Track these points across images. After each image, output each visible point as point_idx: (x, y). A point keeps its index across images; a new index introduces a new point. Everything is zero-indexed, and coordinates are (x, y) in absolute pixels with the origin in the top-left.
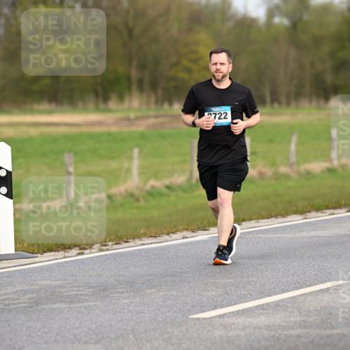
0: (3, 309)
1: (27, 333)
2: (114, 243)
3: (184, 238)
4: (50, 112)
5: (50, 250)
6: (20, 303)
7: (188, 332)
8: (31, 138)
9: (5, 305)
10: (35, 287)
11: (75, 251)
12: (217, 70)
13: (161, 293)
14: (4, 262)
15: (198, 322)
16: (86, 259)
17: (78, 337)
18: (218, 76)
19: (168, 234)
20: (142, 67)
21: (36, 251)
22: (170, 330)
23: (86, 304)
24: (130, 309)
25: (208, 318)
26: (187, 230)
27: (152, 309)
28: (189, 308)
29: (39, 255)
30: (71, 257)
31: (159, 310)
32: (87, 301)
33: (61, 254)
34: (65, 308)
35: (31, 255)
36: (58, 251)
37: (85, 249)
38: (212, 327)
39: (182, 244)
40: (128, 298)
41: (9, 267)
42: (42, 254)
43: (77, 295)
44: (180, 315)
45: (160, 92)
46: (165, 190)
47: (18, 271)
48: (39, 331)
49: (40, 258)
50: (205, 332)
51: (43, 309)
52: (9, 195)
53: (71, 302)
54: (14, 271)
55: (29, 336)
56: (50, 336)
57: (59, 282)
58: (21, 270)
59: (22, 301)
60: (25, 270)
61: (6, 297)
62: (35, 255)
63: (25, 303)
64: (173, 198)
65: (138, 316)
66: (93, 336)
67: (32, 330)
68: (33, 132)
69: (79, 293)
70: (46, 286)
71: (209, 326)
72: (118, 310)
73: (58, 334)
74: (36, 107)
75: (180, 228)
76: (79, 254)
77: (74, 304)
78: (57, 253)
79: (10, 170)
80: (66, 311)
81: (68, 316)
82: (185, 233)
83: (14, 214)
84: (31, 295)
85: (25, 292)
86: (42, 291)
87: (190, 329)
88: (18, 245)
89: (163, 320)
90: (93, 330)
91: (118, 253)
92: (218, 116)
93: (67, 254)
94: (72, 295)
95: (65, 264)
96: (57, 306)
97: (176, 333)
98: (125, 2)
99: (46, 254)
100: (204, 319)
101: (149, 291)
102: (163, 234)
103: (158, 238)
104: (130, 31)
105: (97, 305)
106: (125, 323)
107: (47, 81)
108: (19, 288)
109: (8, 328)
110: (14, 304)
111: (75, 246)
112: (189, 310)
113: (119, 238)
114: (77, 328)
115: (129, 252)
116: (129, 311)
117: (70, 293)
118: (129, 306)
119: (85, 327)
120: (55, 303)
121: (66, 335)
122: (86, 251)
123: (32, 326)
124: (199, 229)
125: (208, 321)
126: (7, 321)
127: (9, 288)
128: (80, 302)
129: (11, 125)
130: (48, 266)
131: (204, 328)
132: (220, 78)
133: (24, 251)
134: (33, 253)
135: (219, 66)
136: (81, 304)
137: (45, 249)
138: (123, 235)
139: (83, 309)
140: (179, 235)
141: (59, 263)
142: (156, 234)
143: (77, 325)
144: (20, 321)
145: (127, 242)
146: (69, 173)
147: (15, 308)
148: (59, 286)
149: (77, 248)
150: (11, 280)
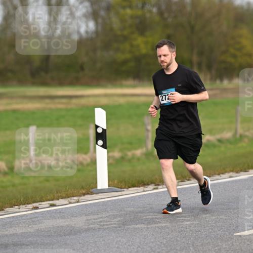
0: (99, 228)
1: (117, 246)
2: (180, 180)
3: (231, 177)
4: (134, 87)
5: (134, 186)
6: (112, 224)
7: (233, 245)
8: (120, 106)
9: (101, 225)
10: (123, 213)
11: (151, 187)
12: (162, 62)
13: (214, 217)
14: (100, 194)
15: (240, 238)
16: (159, 192)
17: (153, 249)
18: (164, 66)
19: (219, 174)
20: (201, 53)
21: (123, 187)
22: (220, 244)
23: (159, 225)
24: (191, 228)
25: (248, 235)
26: (232, 171)
27: (207, 228)
28: (234, 228)
29: (125, 190)
30: (149, 191)
31: (212, 229)
32: (160, 223)
33: (141, 189)
34: (144, 228)
35: (119, 189)
36: (139, 187)
37: (158, 185)
38: (250, 242)
39: (229, 182)
40: (189, 220)
41: (104, 198)
42: (128, 189)
43: (153, 218)
44: (227, 233)
45: (214, 72)
46: (217, 143)
47: (110, 201)
48: (126, 244)
49: (126, 191)
50: (245, 245)
51: (129, 228)
52: (104, 146)
53: (149, 223)
54: (107, 201)
55: (118, 248)
56: (133, 248)
57: (139, 209)
58: (113, 200)
59: (112, 222)
60: (115, 200)
61: (101, 220)
62: (123, 190)
63: (115, 224)
64: (223, 149)
65: (197, 234)
66: (163, 248)
67: (120, 244)
68: (122, 101)
69: (154, 217)
70: (130, 212)
71: (248, 241)
72: (182, 229)
73: (139, 247)
74: (124, 82)
75: (228, 170)
76: (154, 189)
77: (151, 225)
78: (138, 188)
79: (105, 128)
80: (145, 230)
81: (145, 233)
82: (231, 174)
83: (108, 160)
84: (119, 219)
85: (115, 217)
86: (128, 216)
87: (234, 244)
88: (110, 183)
89: (215, 237)
90: (164, 244)
91: (183, 188)
92: (167, 97)
93: (145, 189)
94: (149, 218)
95: (144, 196)
96: (138, 226)
97: (224, 246)
98: (189, 8)
99: (130, 189)
100: (244, 236)
101: (205, 216)
102: (215, 174)
103: (212, 177)
104: (192, 28)
105: (167, 225)
106: (188, 239)
107: (132, 64)
108: (111, 214)
109: (103, 242)
110: (107, 225)
111: (152, 183)
112: (234, 230)
113: (183, 177)
114: (152, 242)
115: (190, 187)
116: (190, 230)
117: (148, 217)
118: (190, 227)
119: (159, 241)
120: (137, 224)
121: (145, 247)
122: (160, 187)
123: (120, 241)
124: (241, 171)
125: (248, 237)
126: (102, 237)
127: (104, 213)
128: (155, 223)
129: (106, 95)
130: (132, 197)
131: (244, 242)
132: (165, 67)
133: (115, 187)
134: (121, 188)
135: (163, 58)
136: (156, 225)
137: (130, 185)
138: (186, 175)
139: (157, 229)
140: (227, 175)
141: (140, 195)
142: (210, 174)
143: (152, 240)
144: (112, 237)
145: (189, 180)
146: (148, 130)
147: (108, 228)
148: (140, 212)
149: (153, 185)
150: (105, 207)
